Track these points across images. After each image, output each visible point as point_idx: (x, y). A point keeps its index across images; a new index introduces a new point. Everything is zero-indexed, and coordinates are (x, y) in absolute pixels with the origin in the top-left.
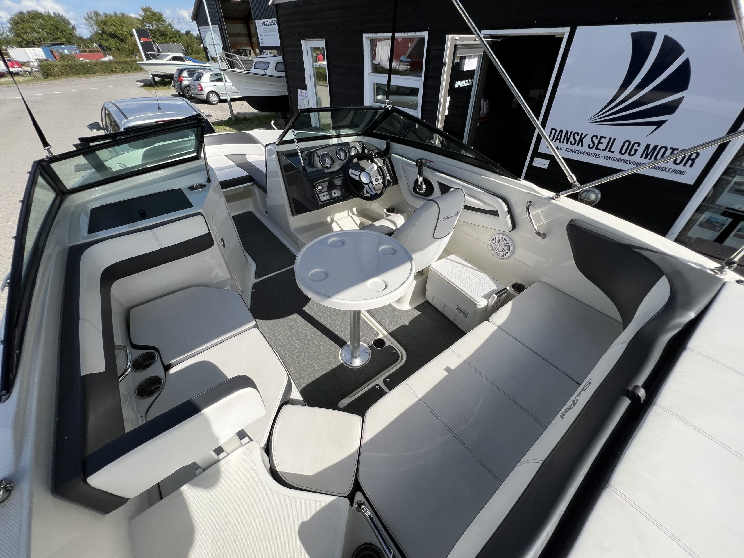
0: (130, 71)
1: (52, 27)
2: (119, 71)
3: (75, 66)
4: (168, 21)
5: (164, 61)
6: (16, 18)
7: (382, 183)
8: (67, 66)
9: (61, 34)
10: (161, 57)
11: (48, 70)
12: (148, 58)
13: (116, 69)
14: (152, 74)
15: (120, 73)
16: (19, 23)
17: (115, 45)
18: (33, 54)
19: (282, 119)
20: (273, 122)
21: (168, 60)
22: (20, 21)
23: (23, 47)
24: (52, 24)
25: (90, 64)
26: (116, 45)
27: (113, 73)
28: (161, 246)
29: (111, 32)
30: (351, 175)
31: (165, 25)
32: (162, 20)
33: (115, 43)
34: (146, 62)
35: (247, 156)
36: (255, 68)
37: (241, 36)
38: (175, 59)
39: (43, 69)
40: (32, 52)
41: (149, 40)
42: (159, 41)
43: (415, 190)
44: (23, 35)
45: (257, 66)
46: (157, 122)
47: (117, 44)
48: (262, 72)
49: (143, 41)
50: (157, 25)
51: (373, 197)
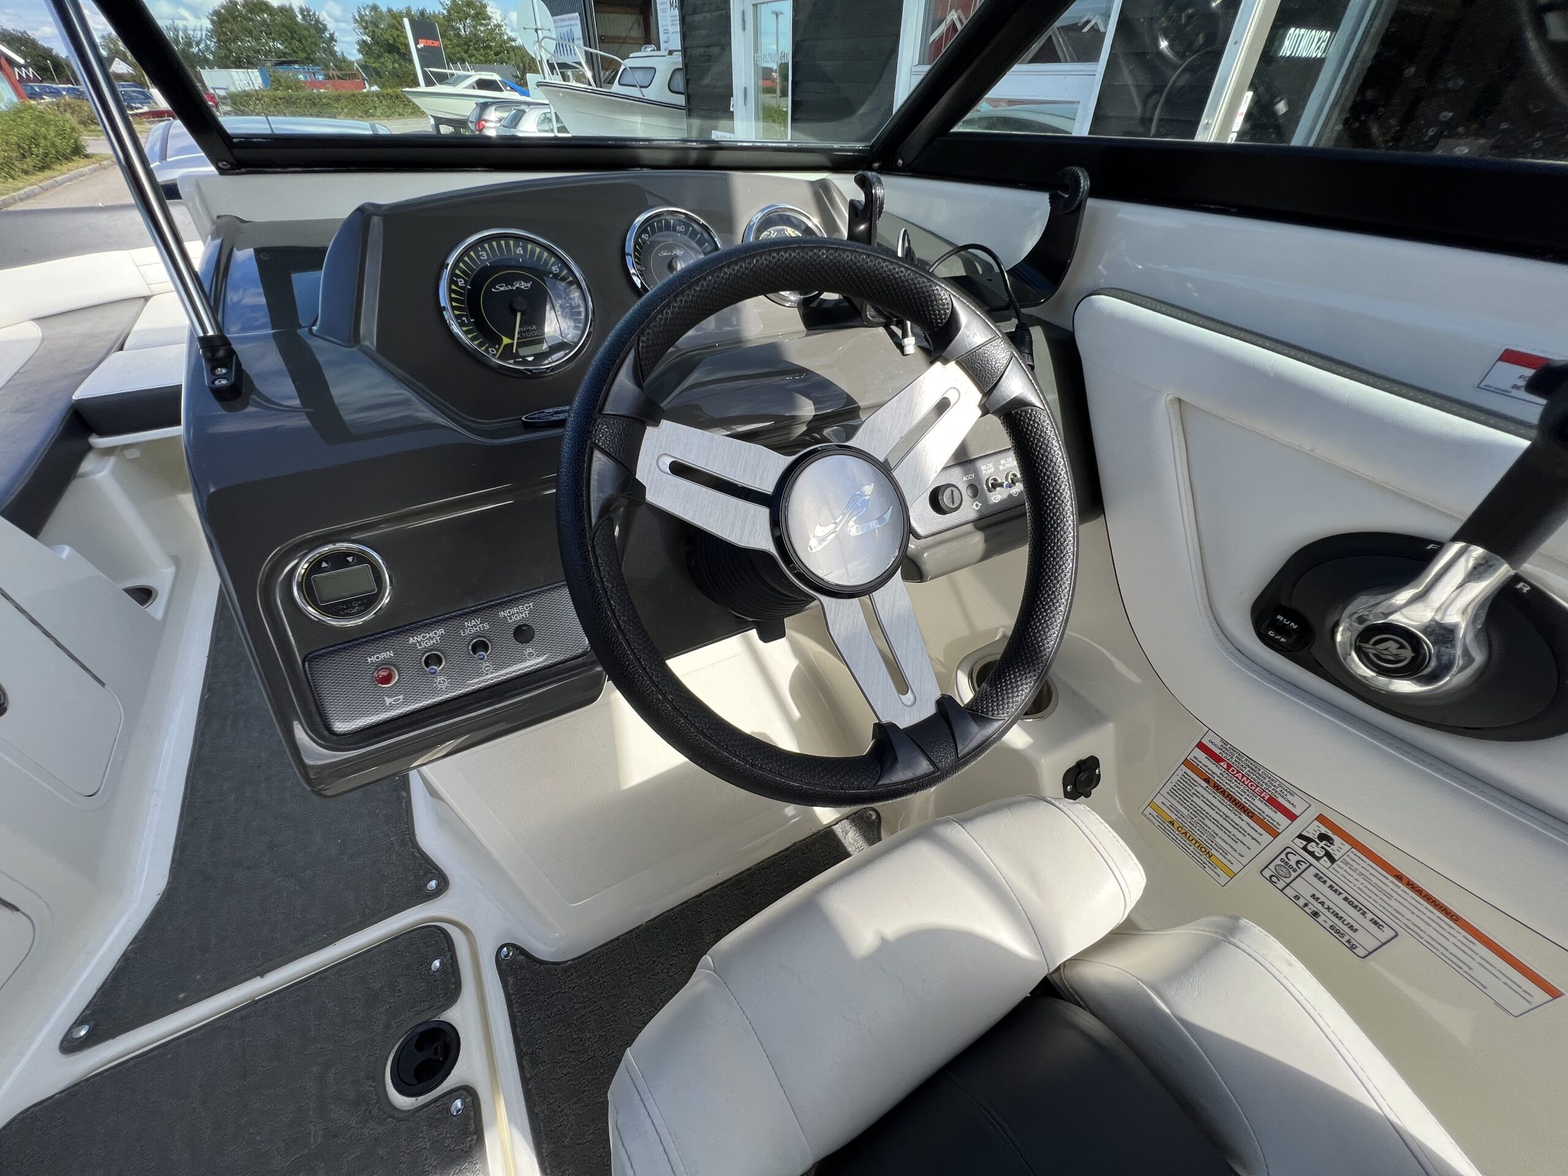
0: (402, 115)
1: (284, 30)
2: (381, 114)
3: (297, 99)
4: (497, 20)
5: (460, 89)
6: (223, 11)
8: (280, 99)
9: (297, 44)
10: (454, 82)
11: (244, 106)
12: (429, 83)
13: (375, 108)
14: (435, 118)
15: (383, 118)
16: (227, 21)
17: (391, 67)
18: (244, 82)
21: (466, 88)
22: (228, 16)
23: (228, 68)
24: (283, 24)
25: (325, 97)
26: (394, 68)
27: (368, 117)
29: (387, 40)
31: (489, 27)
32: (483, 16)
33: (393, 64)
34: (423, 88)
36: (620, 84)
37: (629, 41)
38: (482, 84)
39: (235, 104)
40: (242, 77)
41: (436, 44)
42: (473, 59)
44: (230, 44)
45: (627, 79)
47: (396, 65)
48: (635, 92)
49: (422, 46)
50: (475, 27)
51: (910, 764)
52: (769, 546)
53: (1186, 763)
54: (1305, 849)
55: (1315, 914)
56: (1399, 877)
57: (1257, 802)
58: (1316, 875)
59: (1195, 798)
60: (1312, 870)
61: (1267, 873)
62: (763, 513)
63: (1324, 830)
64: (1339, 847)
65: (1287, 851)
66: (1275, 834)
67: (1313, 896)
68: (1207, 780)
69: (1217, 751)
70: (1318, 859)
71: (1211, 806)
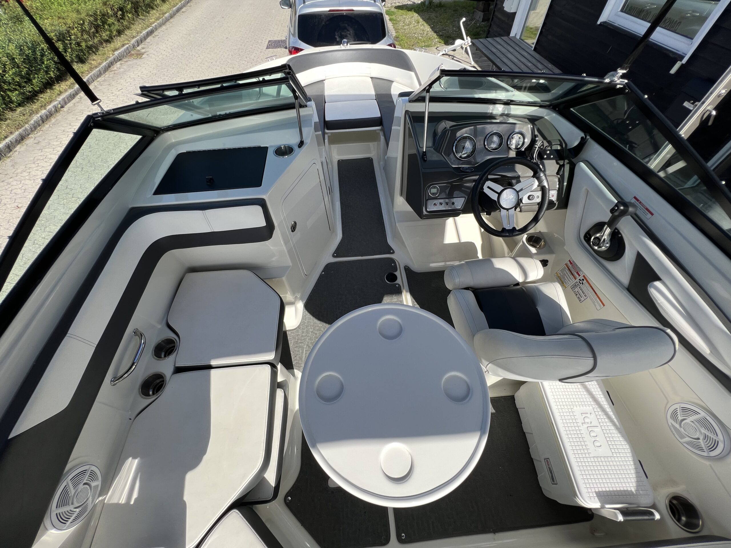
7: (538, 204)
19: (481, 11)
20: (464, 19)
28: (212, 229)
30: (486, 190)
35: (394, 84)
43: (587, 237)
46: (330, 11)
51: (505, 233)
52: (496, 200)
53: (566, 264)
54: (579, 282)
55: (577, 295)
56: (591, 287)
57: (575, 273)
58: (579, 287)
59: (565, 272)
60: (579, 286)
61: (572, 287)
62: (497, 195)
63: (584, 278)
64: (585, 281)
65: (576, 282)
66: (575, 279)
67: (578, 291)
68: (568, 268)
69: (572, 262)
70: (581, 284)
71: (567, 273)
